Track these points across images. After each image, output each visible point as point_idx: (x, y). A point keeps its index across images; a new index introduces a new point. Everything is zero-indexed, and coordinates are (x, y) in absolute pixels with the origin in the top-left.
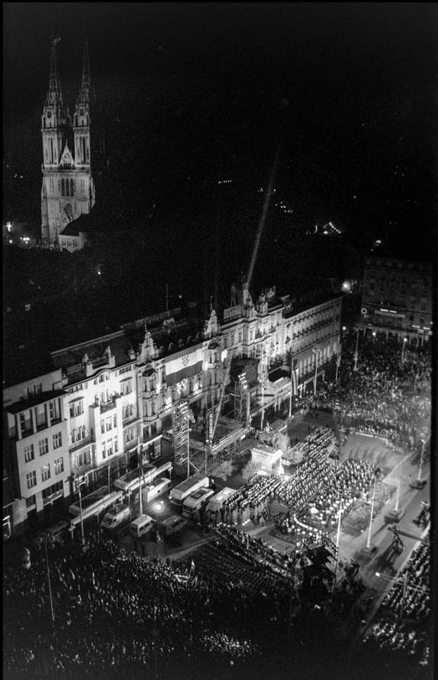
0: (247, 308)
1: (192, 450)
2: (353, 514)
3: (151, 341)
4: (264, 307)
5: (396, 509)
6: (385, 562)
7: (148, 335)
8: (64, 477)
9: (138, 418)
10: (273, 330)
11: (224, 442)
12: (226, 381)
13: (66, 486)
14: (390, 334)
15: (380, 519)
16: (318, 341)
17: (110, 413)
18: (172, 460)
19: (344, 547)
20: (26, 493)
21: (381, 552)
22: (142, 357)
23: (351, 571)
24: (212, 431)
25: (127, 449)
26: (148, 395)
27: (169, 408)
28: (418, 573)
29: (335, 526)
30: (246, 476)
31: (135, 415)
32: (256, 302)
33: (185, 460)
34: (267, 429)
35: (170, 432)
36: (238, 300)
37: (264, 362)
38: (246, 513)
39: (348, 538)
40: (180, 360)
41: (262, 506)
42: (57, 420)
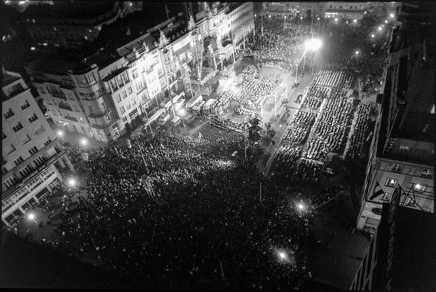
0: (207, 12)
1: (192, 85)
2: (268, 102)
3: (164, 36)
4: (216, 10)
5: (287, 97)
6: (283, 120)
7: (162, 33)
8: (137, 106)
9: (165, 74)
10: (221, 22)
11: (206, 79)
12: (203, 50)
13: (139, 110)
14: (278, 16)
15: (280, 103)
16: (243, 24)
17: (152, 74)
18: (184, 91)
19: (265, 118)
20: (122, 116)
21: (281, 116)
22: (161, 45)
23: (269, 126)
24: (200, 75)
25: (163, 89)
26: (167, 62)
27: (178, 67)
28: (298, 123)
29: (260, 109)
30: (218, 91)
31: (163, 73)
32: (211, 7)
33: (190, 89)
34: (225, 70)
35: (181, 78)
36: (202, 9)
37: (219, 39)
38: (221, 108)
39: (266, 112)
40: (179, 43)
41: (227, 104)
42: (128, 82)
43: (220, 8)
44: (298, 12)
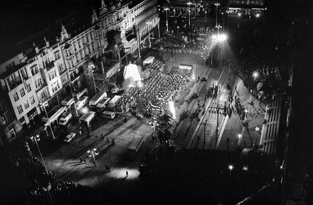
0: (111, 6)
1: (96, 81)
2: (177, 97)
7: (63, 27)
8: (36, 105)
9: (66, 70)
10: (125, 16)
13: (38, 109)
17: (52, 70)
18: (87, 87)
20: (19, 117)
21: (192, 112)
22: (63, 39)
25: (64, 86)
26: (69, 58)
27: (81, 62)
30: (124, 88)
32: (115, 3)
33: (94, 86)
37: (123, 33)
38: (128, 105)
42: (26, 78)
43: (123, 2)
44: (202, 6)
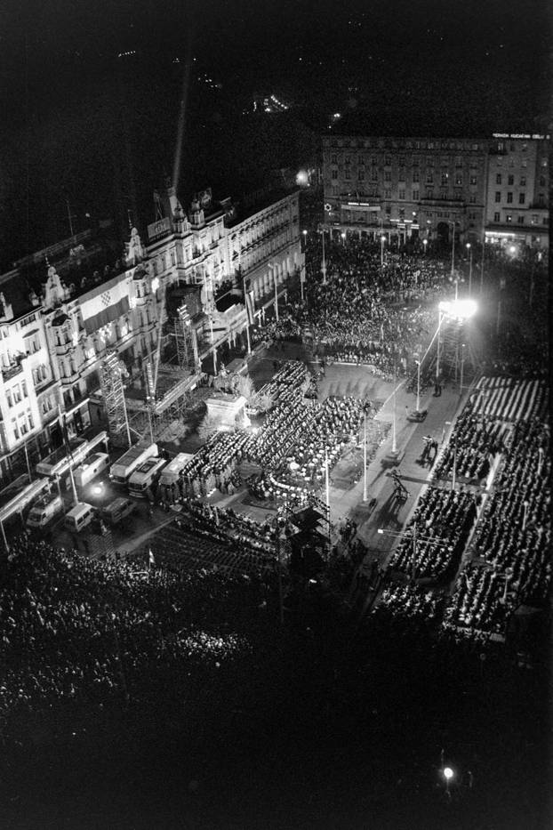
0: (178, 220)
1: (130, 412)
2: (342, 463)
3: (57, 279)
4: (200, 217)
5: (394, 450)
6: (388, 516)
7: (52, 270)
9: (54, 381)
10: (214, 245)
11: (170, 397)
12: (163, 318)
14: (364, 234)
15: (376, 465)
16: (273, 253)
17: (16, 379)
18: (107, 429)
19: (336, 506)
21: (381, 504)
22: (48, 302)
24: (152, 386)
25: (45, 424)
26: (63, 349)
27: (93, 362)
28: (429, 523)
29: (323, 481)
30: (203, 434)
31: (49, 378)
32: (189, 212)
33: (123, 426)
34: (223, 373)
35: (99, 393)
36: (165, 212)
37: (208, 288)
38: (211, 481)
39: (339, 493)
40: (98, 299)
41: (229, 469)
43: (212, 211)
44: (416, 227)
